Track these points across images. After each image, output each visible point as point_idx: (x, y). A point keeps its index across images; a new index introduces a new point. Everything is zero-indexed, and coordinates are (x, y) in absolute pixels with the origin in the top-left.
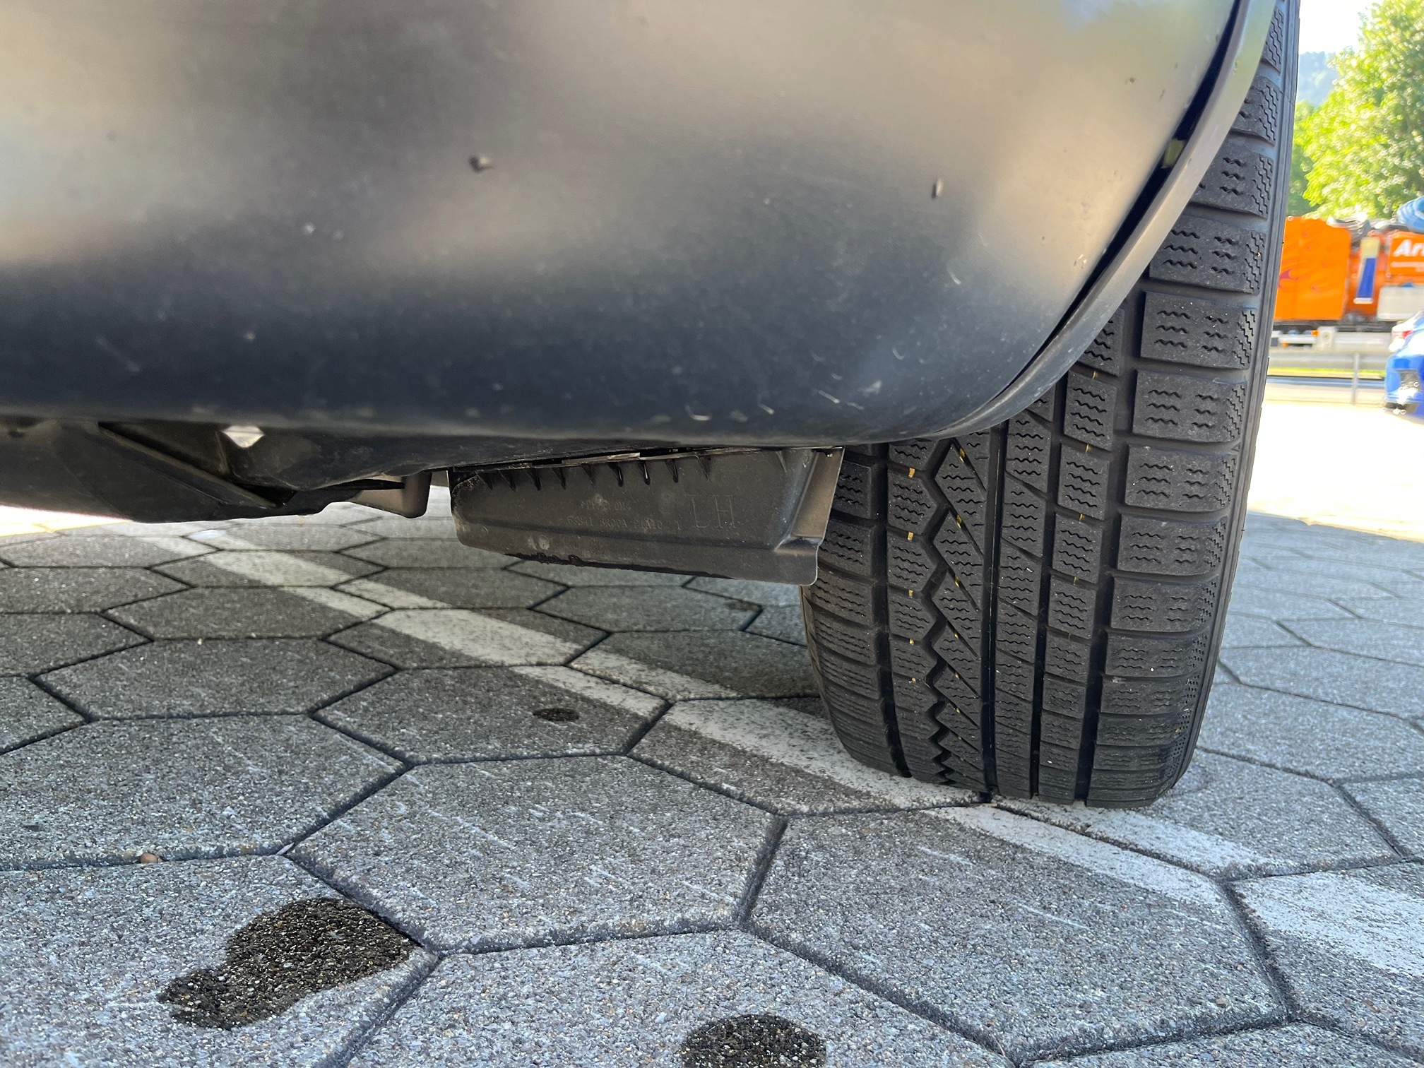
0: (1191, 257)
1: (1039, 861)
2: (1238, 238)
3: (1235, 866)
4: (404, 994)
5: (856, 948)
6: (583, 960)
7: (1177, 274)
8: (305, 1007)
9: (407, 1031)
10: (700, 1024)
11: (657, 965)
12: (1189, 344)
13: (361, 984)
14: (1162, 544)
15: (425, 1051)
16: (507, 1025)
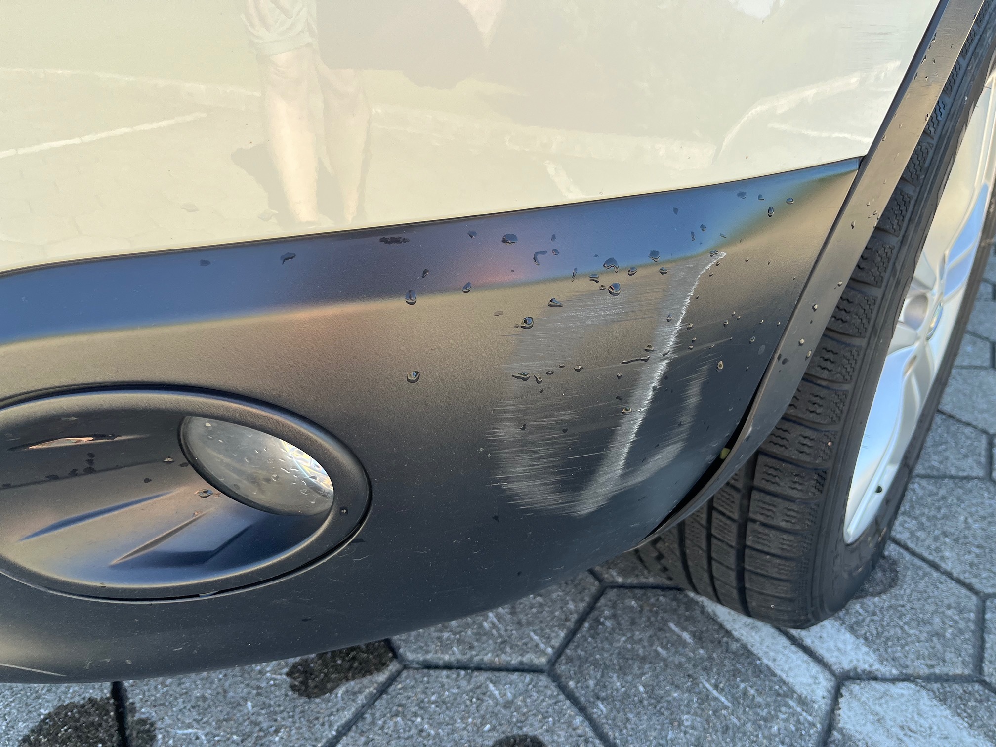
0: (784, 442)
1: (734, 646)
2: (814, 437)
3: (855, 669)
4: (383, 689)
5: (598, 698)
6: (463, 683)
7: (775, 450)
8: (340, 691)
9: (378, 715)
10: (503, 736)
11: (497, 693)
12: (781, 484)
13: (366, 680)
14: (769, 564)
15: (382, 728)
16: (419, 720)
